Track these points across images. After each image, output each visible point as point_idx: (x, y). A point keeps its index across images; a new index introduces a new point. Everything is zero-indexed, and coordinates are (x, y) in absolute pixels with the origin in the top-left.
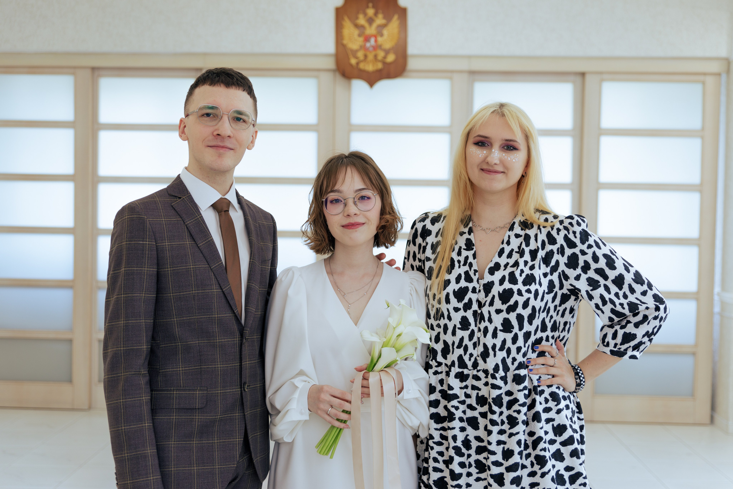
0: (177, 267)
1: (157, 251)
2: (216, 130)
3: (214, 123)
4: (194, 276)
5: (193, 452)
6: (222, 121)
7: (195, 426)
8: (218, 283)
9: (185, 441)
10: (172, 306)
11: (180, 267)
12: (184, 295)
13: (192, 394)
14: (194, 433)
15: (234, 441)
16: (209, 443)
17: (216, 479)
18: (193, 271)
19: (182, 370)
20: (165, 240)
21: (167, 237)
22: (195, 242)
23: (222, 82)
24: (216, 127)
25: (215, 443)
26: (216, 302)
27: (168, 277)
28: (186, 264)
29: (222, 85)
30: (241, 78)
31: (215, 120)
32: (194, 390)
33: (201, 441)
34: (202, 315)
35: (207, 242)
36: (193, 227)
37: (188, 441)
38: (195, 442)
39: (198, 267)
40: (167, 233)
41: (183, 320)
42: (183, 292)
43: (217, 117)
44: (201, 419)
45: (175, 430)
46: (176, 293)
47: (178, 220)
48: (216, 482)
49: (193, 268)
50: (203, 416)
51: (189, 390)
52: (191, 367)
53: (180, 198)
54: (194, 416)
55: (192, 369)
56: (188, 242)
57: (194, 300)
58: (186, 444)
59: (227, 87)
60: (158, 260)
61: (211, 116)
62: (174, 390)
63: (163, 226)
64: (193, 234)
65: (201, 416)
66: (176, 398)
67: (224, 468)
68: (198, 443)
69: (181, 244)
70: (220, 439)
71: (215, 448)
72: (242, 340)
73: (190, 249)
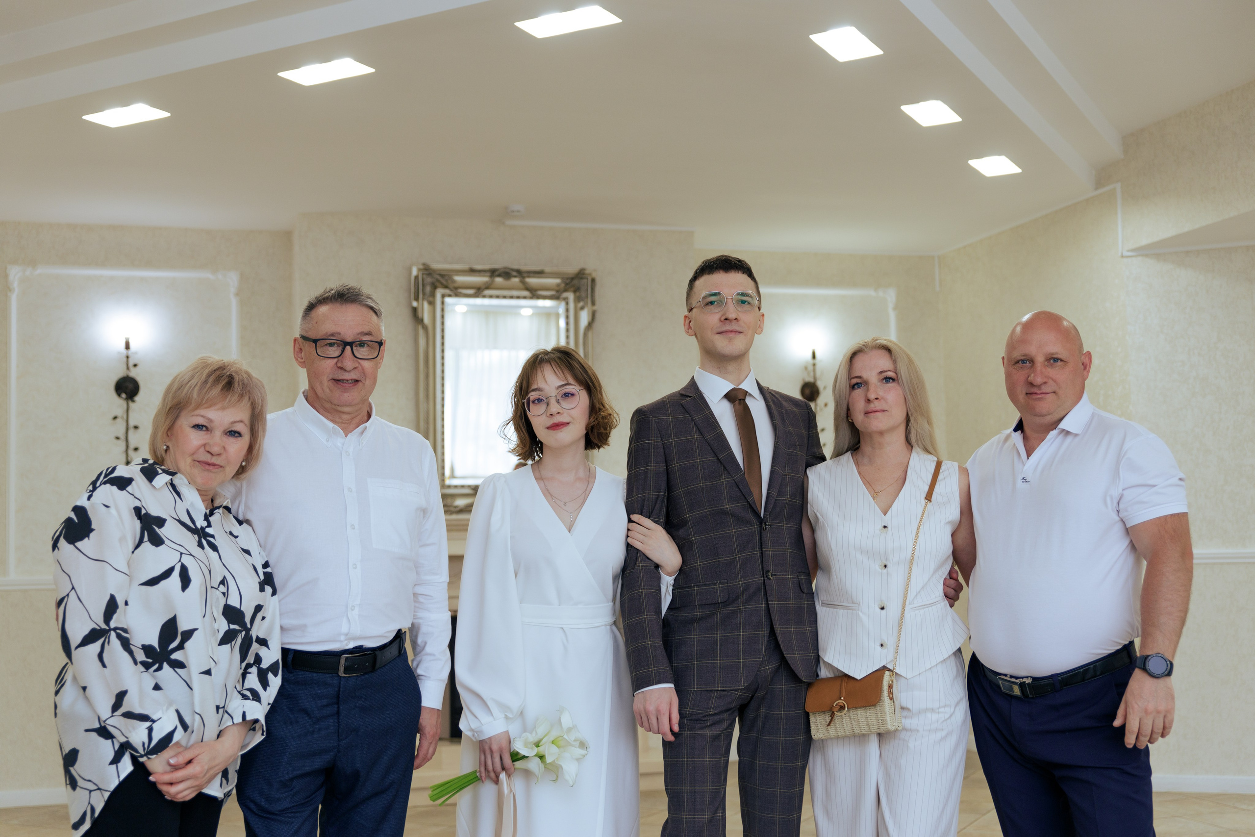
0: (684, 462)
1: (664, 448)
2: (722, 316)
3: (719, 309)
4: (701, 470)
5: (717, 645)
6: (727, 305)
7: (717, 620)
9: (707, 634)
10: (683, 502)
11: (687, 461)
12: (691, 488)
13: (712, 588)
15: (759, 634)
16: (734, 635)
17: (741, 673)
18: (700, 464)
19: (700, 565)
20: (671, 436)
21: (673, 434)
22: (703, 435)
23: (720, 269)
24: (722, 313)
25: (739, 635)
26: (727, 492)
27: (676, 473)
28: (693, 458)
29: (721, 272)
31: (720, 306)
32: (713, 584)
33: (725, 633)
35: (715, 435)
36: (701, 421)
37: (712, 634)
38: (719, 637)
39: (705, 461)
40: (673, 430)
41: (696, 515)
43: (722, 302)
46: (685, 488)
47: (685, 416)
48: (741, 676)
49: (700, 462)
51: (709, 585)
52: (709, 560)
53: (691, 397)
55: (710, 563)
56: (696, 436)
57: (703, 492)
58: (709, 637)
60: (665, 458)
61: (715, 302)
62: (694, 586)
63: (670, 424)
64: (701, 428)
65: (722, 609)
66: (697, 594)
67: (749, 661)
68: (722, 636)
69: (689, 439)
70: (746, 632)
71: (740, 641)
72: (761, 527)
73: (698, 443)
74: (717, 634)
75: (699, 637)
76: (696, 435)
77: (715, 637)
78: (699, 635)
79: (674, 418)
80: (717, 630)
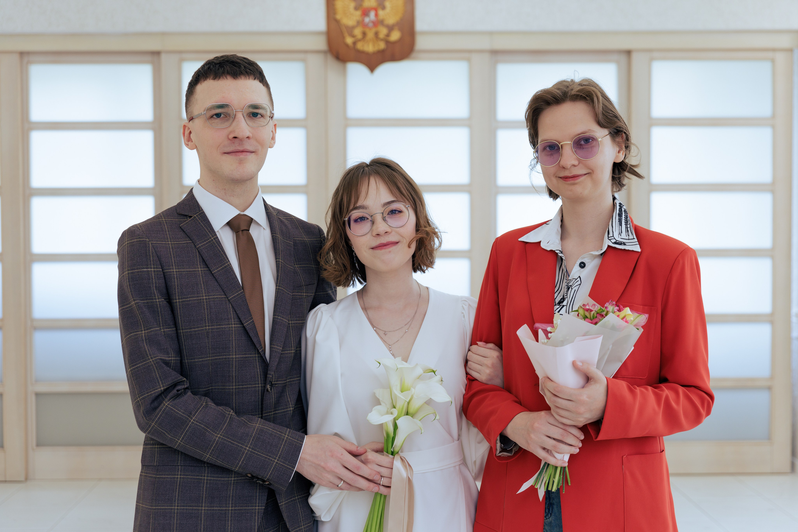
0: (187, 298)
1: (164, 279)
2: (231, 132)
3: (227, 124)
4: (207, 309)
5: (201, 520)
6: (236, 120)
7: (203, 489)
8: (238, 316)
9: (191, 506)
11: (191, 297)
12: (194, 331)
14: (203, 497)
15: (252, 509)
16: (222, 510)
18: (206, 302)
20: (172, 265)
21: (175, 263)
22: (208, 267)
23: (228, 73)
24: (231, 129)
25: (229, 510)
26: (235, 340)
28: (198, 294)
29: (229, 77)
30: (249, 64)
31: (228, 120)
33: (211, 507)
34: (217, 356)
35: (223, 268)
36: (206, 250)
37: (196, 506)
38: (204, 508)
39: (212, 298)
40: (174, 258)
42: (194, 328)
43: (230, 116)
44: (210, 480)
45: (179, 493)
46: (186, 329)
47: (187, 243)
49: (206, 299)
50: (213, 477)
53: (191, 217)
54: (202, 476)
57: (208, 337)
58: (192, 509)
59: (234, 78)
60: (167, 291)
61: (222, 116)
63: (170, 249)
64: (205, 259)
65: (211, 477)
68: (208, 510)
69: (192, 271)
70: (236, 506)
71: (228, 517)
72: (265, 387)
73: (202, 277)
74: (202, 506)
75: (180, 509)
76: (201, 268)
77: (199, 510)
78: (181, 506)
79: (174, 244)
80: (202, 502)
